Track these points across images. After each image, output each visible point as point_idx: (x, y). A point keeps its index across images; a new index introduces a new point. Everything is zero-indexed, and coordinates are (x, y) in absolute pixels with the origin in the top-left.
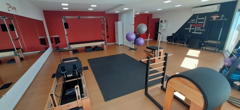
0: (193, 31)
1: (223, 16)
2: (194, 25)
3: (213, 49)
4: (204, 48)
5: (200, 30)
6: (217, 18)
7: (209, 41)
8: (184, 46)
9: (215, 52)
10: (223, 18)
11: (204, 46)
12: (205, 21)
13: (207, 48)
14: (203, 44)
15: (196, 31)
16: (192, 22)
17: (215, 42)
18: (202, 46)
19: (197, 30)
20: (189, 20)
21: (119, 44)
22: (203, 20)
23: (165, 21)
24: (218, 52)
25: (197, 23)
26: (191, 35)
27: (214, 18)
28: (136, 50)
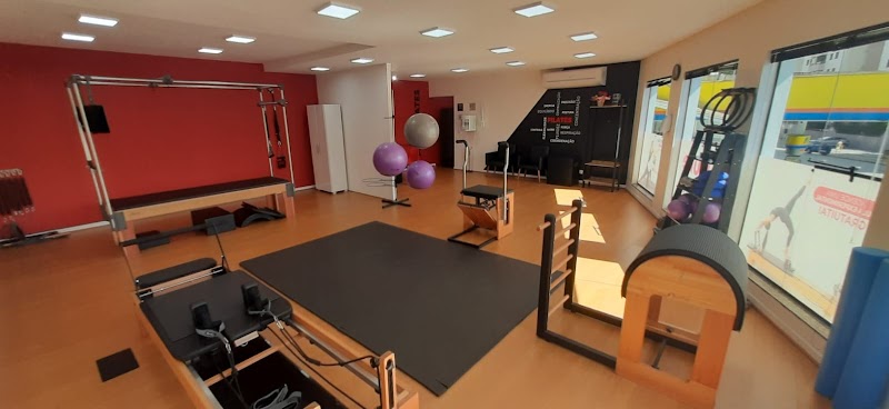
0: (551, 135)
1: (618, 97)
2: (552, 120)
3: (607, 183)
4: (587, 181)
5: (570, 133)
6: (606, 102)
7: (594, 163)
8: (535, 180)
9: (612, 189)
10: (620, 103)
11: (586, 176)
12: (577, 108)
13: (592, 182)
14: (581, 172)
15: (561, 137)
16: (548, 111)
17: (610, 165)
18: (581, 177)
19: (562, 133)
20: (539, 105)
21: (334, 191)
22: (572, 107)
23: (472, 107)
24: (618, 189)
25: (561, 115)
26: (548, 148)
27: (601, 100)
28: (409, 206)
